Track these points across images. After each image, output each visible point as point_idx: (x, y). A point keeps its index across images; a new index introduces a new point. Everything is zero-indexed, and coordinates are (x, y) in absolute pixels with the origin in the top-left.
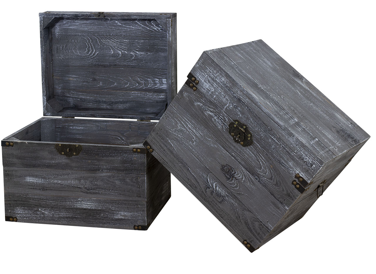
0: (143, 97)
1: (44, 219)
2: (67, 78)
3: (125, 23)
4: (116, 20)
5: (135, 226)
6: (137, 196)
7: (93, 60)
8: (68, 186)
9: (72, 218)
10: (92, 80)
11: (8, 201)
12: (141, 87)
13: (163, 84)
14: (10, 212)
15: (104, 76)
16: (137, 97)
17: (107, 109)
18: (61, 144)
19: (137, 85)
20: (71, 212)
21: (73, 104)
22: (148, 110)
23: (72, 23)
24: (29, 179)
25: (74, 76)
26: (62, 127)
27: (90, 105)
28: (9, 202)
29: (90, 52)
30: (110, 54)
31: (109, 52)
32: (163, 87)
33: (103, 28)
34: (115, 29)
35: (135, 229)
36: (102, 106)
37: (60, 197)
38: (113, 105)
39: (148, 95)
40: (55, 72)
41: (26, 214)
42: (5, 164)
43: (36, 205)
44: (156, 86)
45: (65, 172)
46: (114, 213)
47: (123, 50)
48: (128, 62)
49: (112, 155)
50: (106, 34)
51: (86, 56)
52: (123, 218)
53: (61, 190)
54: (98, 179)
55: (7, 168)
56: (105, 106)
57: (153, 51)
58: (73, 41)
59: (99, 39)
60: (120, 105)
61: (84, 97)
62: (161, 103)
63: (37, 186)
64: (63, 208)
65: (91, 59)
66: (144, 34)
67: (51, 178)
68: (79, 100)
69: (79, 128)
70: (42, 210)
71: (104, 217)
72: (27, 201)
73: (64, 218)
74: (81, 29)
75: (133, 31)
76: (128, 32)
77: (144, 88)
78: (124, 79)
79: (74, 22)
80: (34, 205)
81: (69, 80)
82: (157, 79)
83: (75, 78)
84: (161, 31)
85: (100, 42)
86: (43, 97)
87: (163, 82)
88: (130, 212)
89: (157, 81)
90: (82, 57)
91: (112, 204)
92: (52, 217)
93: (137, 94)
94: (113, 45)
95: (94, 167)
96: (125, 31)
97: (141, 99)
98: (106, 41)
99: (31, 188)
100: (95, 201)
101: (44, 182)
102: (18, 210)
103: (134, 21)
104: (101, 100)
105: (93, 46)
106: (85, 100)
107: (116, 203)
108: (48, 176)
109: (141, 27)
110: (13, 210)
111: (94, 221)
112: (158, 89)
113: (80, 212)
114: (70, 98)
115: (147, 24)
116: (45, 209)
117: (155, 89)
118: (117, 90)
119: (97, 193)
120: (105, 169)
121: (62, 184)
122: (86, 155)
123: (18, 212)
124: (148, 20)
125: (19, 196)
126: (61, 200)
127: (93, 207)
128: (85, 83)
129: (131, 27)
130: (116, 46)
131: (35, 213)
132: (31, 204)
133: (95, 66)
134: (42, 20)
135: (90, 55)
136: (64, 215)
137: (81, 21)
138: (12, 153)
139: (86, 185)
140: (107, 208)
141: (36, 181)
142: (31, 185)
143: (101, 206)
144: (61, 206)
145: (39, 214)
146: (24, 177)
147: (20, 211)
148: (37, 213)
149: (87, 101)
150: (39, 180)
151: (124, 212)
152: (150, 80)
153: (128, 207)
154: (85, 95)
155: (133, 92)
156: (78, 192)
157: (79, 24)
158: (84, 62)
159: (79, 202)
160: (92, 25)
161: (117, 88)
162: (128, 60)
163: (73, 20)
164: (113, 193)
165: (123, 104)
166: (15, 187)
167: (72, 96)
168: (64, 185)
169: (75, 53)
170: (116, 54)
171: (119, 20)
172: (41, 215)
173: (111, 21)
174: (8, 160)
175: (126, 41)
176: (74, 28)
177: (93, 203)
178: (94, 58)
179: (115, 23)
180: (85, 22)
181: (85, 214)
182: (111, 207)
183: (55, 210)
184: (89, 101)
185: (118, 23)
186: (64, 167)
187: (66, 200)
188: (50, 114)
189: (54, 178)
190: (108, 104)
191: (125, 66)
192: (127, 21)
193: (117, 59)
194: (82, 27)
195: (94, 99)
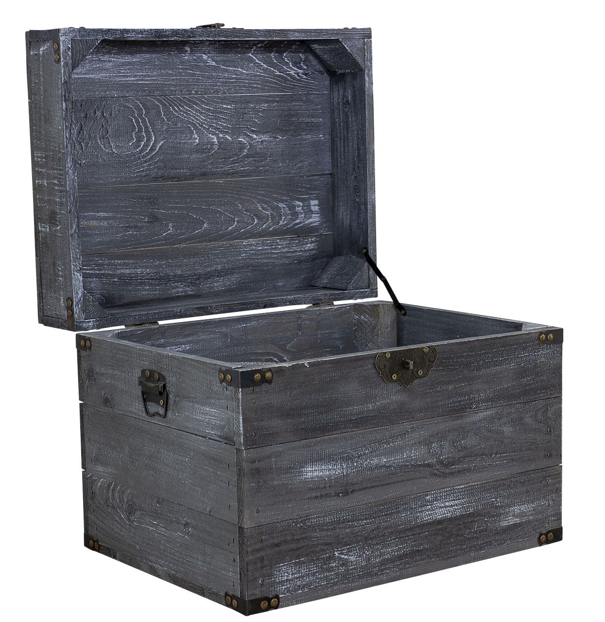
0: (268, 253)
1: (346, 579)
2: (84, 223)
3: (225, 61)
4: (204, 54)
5: (541, 534)
6: (545, 456)
7: (150, 165)
8: (404, 468)
9: (412, 554)
10: (148, 222)
11: (257, 551)
12: (264, 226)
13: (312, 212)
14: (262, 585)
15: (177, 208)
16: (255, 254)
17: (187, 297)
18: (390, 352)
19: (256, 221)
20: (409, 539)
21: (101, 294)
22: (280, 284)
23: (95, 64)
24: (313, 472)
25: (102, 214)
27: (146, 290)
28: (259, 555)
29: (143, 143)
30: (191, 144)
31: (189, 139)
32: (311, 220)
33: (174, 76)
34: (203, 76)
35: (541, 544)
36: (173, 289)
37: (385, 504)
38: (200, 283)
39: (280, 247)
41: (302, 577)
42: (250, 441)
43: (329, 541)
44: (298, 221)
45: (396, 429)
47: (222, 132)
48: (234, 162)
50: (182, 91)
51: (133, 155)
52: (518, 520)
53: (387, 484)
54: (468, 431)
55: (253, 453)
56: (181, 290)
57: (289, 131)
58: (99, 113)
59: (163, 105)
60: (216, 282)
61: (128, 271)
62: (308, 262)
63: (330, 486)
64: (391, 533)
65: (145, 162)
66: (268, 86)
67: (365, 454)
68: (116, 280)
70: (342, 554)
71: (480, 532)
72: (306, 537)
73: (392, 561)
74: (118, 79)
75: (244, 79)
76: (232, 82)
77: (270, 229)
78: (226, 211)
79: (100, 59)
80: (322, 544)
81: (89, 228)
82: (298, 203)
83: (105, 219)
84: (305, 77)
85: (168, 113)
87: (312, 208)
88: (532, 502)
89: (298, 206)
90: (122, 157)
91: (497, 491)
92: (366, 565)
93: (254, 248)
94: (197, 119)
95: (460, 402)
96: (226, 82)
97: (264, 258)
98: (182, 111)
99: (316, 497)
100: (463, 491)
101: (347, 472)
102: (283, 571)
103: (244, 53)
104: (172, 274)
105: (149, 125)
106: (132, 280)
107: (504, 485)
108: (357, 451)
109: (261, 70)
110: (269, 576)
111: (458, 550)
112: (300, 227)
113: (430, 532)
114: (94, 278)
115: (275, 61)
116: (348, 549)
117: (296, 227)
118: (211, 241)
119: (466, 469)
120: (483, 401)
121: (390, 466)
122: (444, 370)
123: (282, 576)
124: (277, 52)
125: (285, 529)
126: (387, 511)
127: (458, 509)
128: (130, 232)
129: (239, 69)
130: (204, 123)
131: (324, 569)
132: (314, 544)
133: (155, 181)
134: (70, 47)
135: (142, 152)
136: (394, 552)
137: (119, 58)
138: (267, 404)
139: (441, 454)
140: (487, 505)
141: (328, 473)
142: (317, 488)
143: (474, 502)
144: (386, 528)
145: (336, 566)
146: (300, 468)
147: (286, 574)
148: (330, 565)
149: (137, 279)
150: (335, 467)
151: (521, 505)
152: (285, 206)
153: (528, 490)
154: (132, 263)
155: (246, 243)
156: (425, 478)
157: (113, 66)
158: (128, 171)
159: (428, 505)
160: (147, 67)
161: (210, 235)
162: (233, 157)
163: (96, 55)
164: (499, 459)
165: (223, 276)
166: (274, 505)
167: (98, 272)
168: (393, 468)
169: (105, 147)
170: (205, 145)
171: (209, 53)
172: (341, 569)
173: (191, 56)
174: (258, 427)
175: (229, 107)
176: (99, 79)
177: (457, 500)
178: (151, 158)
179: (201, 60)
180: (128, 59)
181: (441, 534)
182: (495, 498)
183: (374, 545)
184: (141, 279)
185: (209, 61)
186: (395, 416)
187: (399, 508)
188: (93, 321)
189: (371, 452)
190: (188, 283)
191: (227, 174)
192: (228, 53)
193: (208, 158)
194: (121, 73)
195: (153, 273)
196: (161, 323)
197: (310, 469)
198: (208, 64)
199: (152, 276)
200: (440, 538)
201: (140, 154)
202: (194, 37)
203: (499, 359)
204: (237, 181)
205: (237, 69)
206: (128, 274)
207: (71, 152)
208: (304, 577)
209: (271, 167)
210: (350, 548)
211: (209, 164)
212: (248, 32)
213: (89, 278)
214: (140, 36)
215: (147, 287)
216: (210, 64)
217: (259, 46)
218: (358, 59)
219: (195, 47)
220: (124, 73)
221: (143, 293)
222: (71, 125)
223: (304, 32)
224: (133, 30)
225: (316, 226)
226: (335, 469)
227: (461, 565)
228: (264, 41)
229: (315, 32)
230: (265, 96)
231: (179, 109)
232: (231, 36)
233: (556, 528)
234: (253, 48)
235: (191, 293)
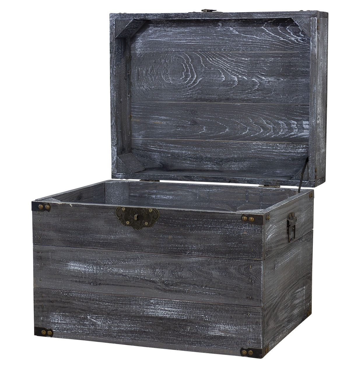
0: (270, 151)
1: (95, 334)
2: (152, 121)
3: (244, 31)
4: (231, 27)
5: (242, 349)
6: (247, 298)
7: (193, 91)
8: (135, 279)
9: (141, 333)
10: (190, 124)
11: (40, 301)
12: (267, 134)
13: (304, 129)
14: (43, 321)
15: (209, 118)
16: (261, 151)
17: (214, 171)
18: (126, 208)
19: (262, 130)
20: (138, 323)
21: (160, 162)
23: (162, 33)
24: (74, 266)
25: (163, 117)
26: (139, 196)
27: (187, 164)
28: (41, 304)
29: (189, 79)
30: (220, 80)
31: (219, 78)
32: (302, 134)
33: (210, 40)
34: (229, 40)
35: (242, 355)
36: (205, 165)
37: (121, 297)
38: (222, 164)
39: (279, 148)
40: (134, 111)
41: (66, 324)
42: (37, 240)
43: (84, 309)
44: (293, 133)
45: (130, 254)
46: (208, 327)
47: (240, 74)
48: (248, 93)
49: (207, 227)
50: (215, 49)
51: (183, 85)
52: (223, 334)
53: (123, 286)
54: (184, 268)
55: (38, 247)
56: (210, 166)
57: (289, 76)
58: (163, 61)
59: (203, 57)
60: (233, 164)
61: (177, 151)
62: (300, 160)
63: (85, 278)
64: (126, 316)
65: (190, 89)
66: (274, 47)
67: (108, 264)
68: (169, 155)
69: (166, 198)
70: (93, 318)
71: (192, 333)
72: (70, 302)
73: (126, 332)
74: (175, 41)
75: (258, 43)
76: (249, 44)
77: (272, 137)
78: (242, 122)
79: (165, 30)
80: (79, 309)
81: (155, 124)
82: (293, 122)
83: (165, 120)
84: (302, 42)
85: (205, 62)
86: (112, 147)
87: (304, 126)
88: (235, 325)
89: (293, 124)
90: (176, 86)
91: (206, 311)
92: (108, 330)
93: (260, 147)
94: (224, 66)
95: (177, 247)
96: (245, 44)
97: (267, 154)
98: (215, 61)
99: (76, 281)
100: (178, 304)
101: (96, 272)
102: (55, 317)
103: (258, 26)
104: (204, 156)
105: (193, 68)
106: (179, 156)
107: (211, 308)
108: (103, 261)
109: (270, 37)
110: (46, 317)
111: (175, 340)
112: (295, 137)
113: (153, 322)
114: (156, 152)
115: (280, 32)
116: (96, 316)
117: (291, 137)
118: (230, 140)
119: (182, 291)
120: (195, 251)
121: (125, 276)
122: (165, 226)
123: (54, 320)
124: (282, 26)
125: (56, 294)
126: (123, 302)
127: (175, 314)
128: (179, 129)
129: (255, 36)
130: (229, 69)
131: (80, 323)
132: (74, 308)
133: (196, 101)
134: (114, 24)
135: (188, 84)
136: (128, 327)
137: (176, 30)
138: (47, 223)
139: (163, 277)
140: (198, 318)
141: (84, 269)
142: (77, 276)
143: (187, 313)
144: (122, 311)
145: (88, 324)
146: (66, 262)
147: (57, 319)
148: (85, 322)
149: (182, 157)
150: (89, 267)
151: (225, 325)
152: (283, 123)
153: (232, 317)
154: (180, 147)
155: (255, 143)
156: (151, 289)
157: (172, 34)
158: (179, 94)
159: (152, 306)
160: (194, 34)
161: (230, 136)
162: (247, 90)
163: (163, 27)
164: (208, 291)
165: (238, 162)
166: (50, 279)
167: (159, 150)
168: (128, 277)
169: (165, 80)
170: (229, 82)
171: (235, 27)
172: (91, 327)
173: (222, 28)
174: (41, 234)
175: (246, 59)
176: (164, 41)
177: (174, 308)
178: (194, 87)
179: (228, 31)
180: (182, 30)
181: (162, 327)
182: (204, 315)
183: (113, 319)
184: (184, 157)
185: (234, 32)
186: (129, 246)
187: (131, 302)
188: (122, 174)
189: (113, 264)
190: (215, 163)
191: (243, 100)
192: (247, 27)
193: (231, 89)
194: (177, 38)
195: (192, 154)
196: (161, 181)
197: (72, 264)
198: (233, 33)
199: (191, 156)
200: (161, 328)
201: (187, 85)
202: (189, 18)
203: (209, 226)
204: (250, 105)
205: (253, 36)
206: (177, 153)
207: (113, 81)
208: (68, 324)
209: (274, 98)
210: (98, 316)
211: (231, 93)
212: (225, 14)
213: (154, 152)
214: (155, 17)
215: (189, 162)
216: (235, 33)
217: (269, 22)
218: (305, 30)
219: (225, 23)
220: (179, 38)
221: (186, 165)
222: (113, 66)
223: (265, 14)
224: (151, 14)
225: (307, 138)
226: (88, 268)
227: (178, 350)
228: (273, 19)
229: (273, 14)
230: (272, 53)
231: (213, 59)
232: (213, 17)
233: (256, 348)
234: (264, 23)
235: (216, 169)
